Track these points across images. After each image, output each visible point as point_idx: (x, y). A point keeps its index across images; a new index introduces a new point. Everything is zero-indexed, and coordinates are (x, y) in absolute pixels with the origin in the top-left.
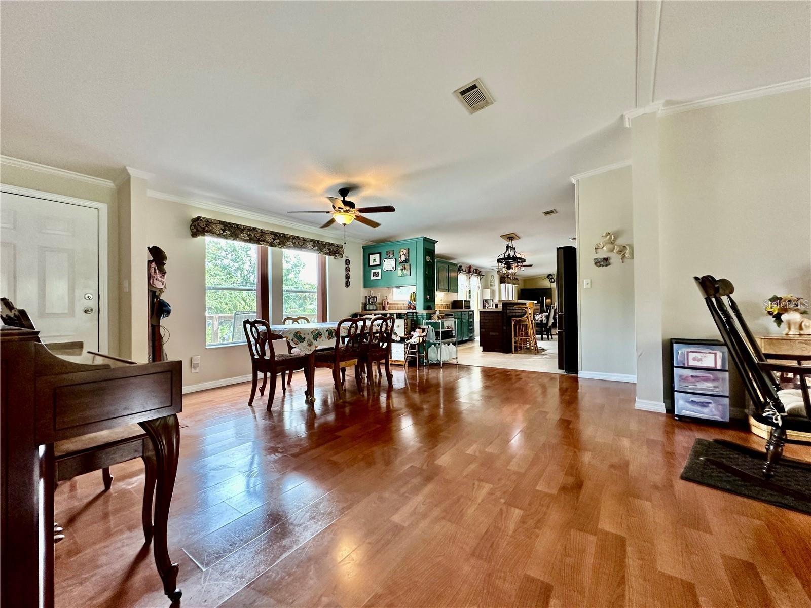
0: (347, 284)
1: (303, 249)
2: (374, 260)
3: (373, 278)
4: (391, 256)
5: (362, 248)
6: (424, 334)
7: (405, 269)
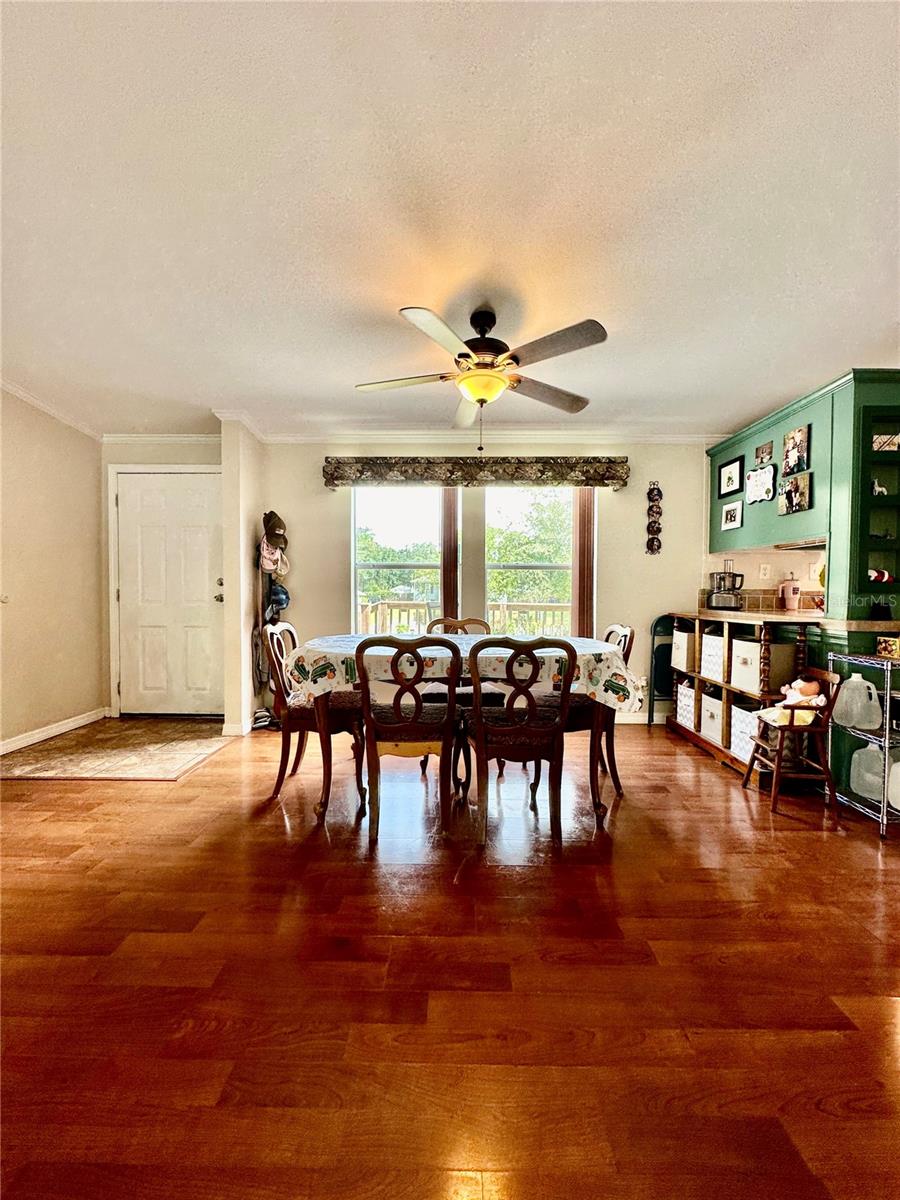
0: (653, 546)
1: (515, 482)
2: (730, 479)
3: (725, 527)
4: (765, 460)
5: (705, 455)
6: (821, 701)
7: (796, 490)
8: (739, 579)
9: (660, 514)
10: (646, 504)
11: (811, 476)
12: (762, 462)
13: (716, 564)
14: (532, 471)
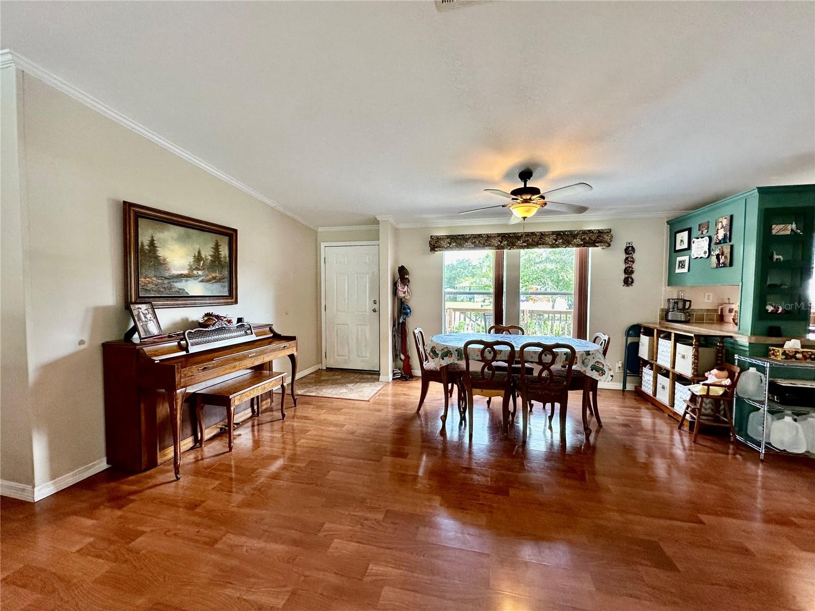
0: (628, 282)
1: (539, 246)
2: (682, 241)
3: (677, 271)
4: (704, 233)
5: (666, 224)
6: (728, 382)
7: (723, 254)
8: (688, 303)
9: (633, 262)
10: (624, 256)
11: (732, 247)
12: (702, 233)
13: (673, 293)
14: (549, 240)
